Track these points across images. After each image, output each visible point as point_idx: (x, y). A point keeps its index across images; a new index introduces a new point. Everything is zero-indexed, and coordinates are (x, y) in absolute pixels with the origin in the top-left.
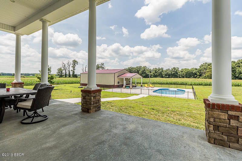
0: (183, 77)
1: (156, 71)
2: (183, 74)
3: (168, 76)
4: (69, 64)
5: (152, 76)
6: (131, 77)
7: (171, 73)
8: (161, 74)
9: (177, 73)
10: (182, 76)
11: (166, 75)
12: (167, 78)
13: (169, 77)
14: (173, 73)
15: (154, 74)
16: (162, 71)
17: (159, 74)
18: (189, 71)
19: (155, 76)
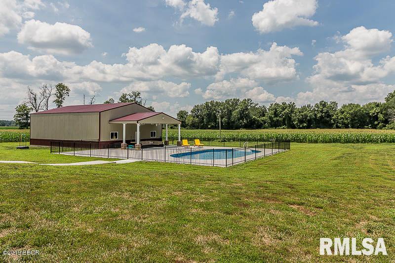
0: (346, 126)
1: (276, 111)
2: (347, 119)
3: (305, 124)
4: (48, 95)
5: (265, 123)
6: (138, 121)
7: (315, 115)
8: (290, 118)
9: (329, 116)
10: (343, 123)
11: (301, 121)
12: (304, 128)
13: (308, 127)
14: (319, 115)
15: (270, 118)
16: (292, 112)
17: (284, 119)
18: (360, 110)
19: (275, 125)
